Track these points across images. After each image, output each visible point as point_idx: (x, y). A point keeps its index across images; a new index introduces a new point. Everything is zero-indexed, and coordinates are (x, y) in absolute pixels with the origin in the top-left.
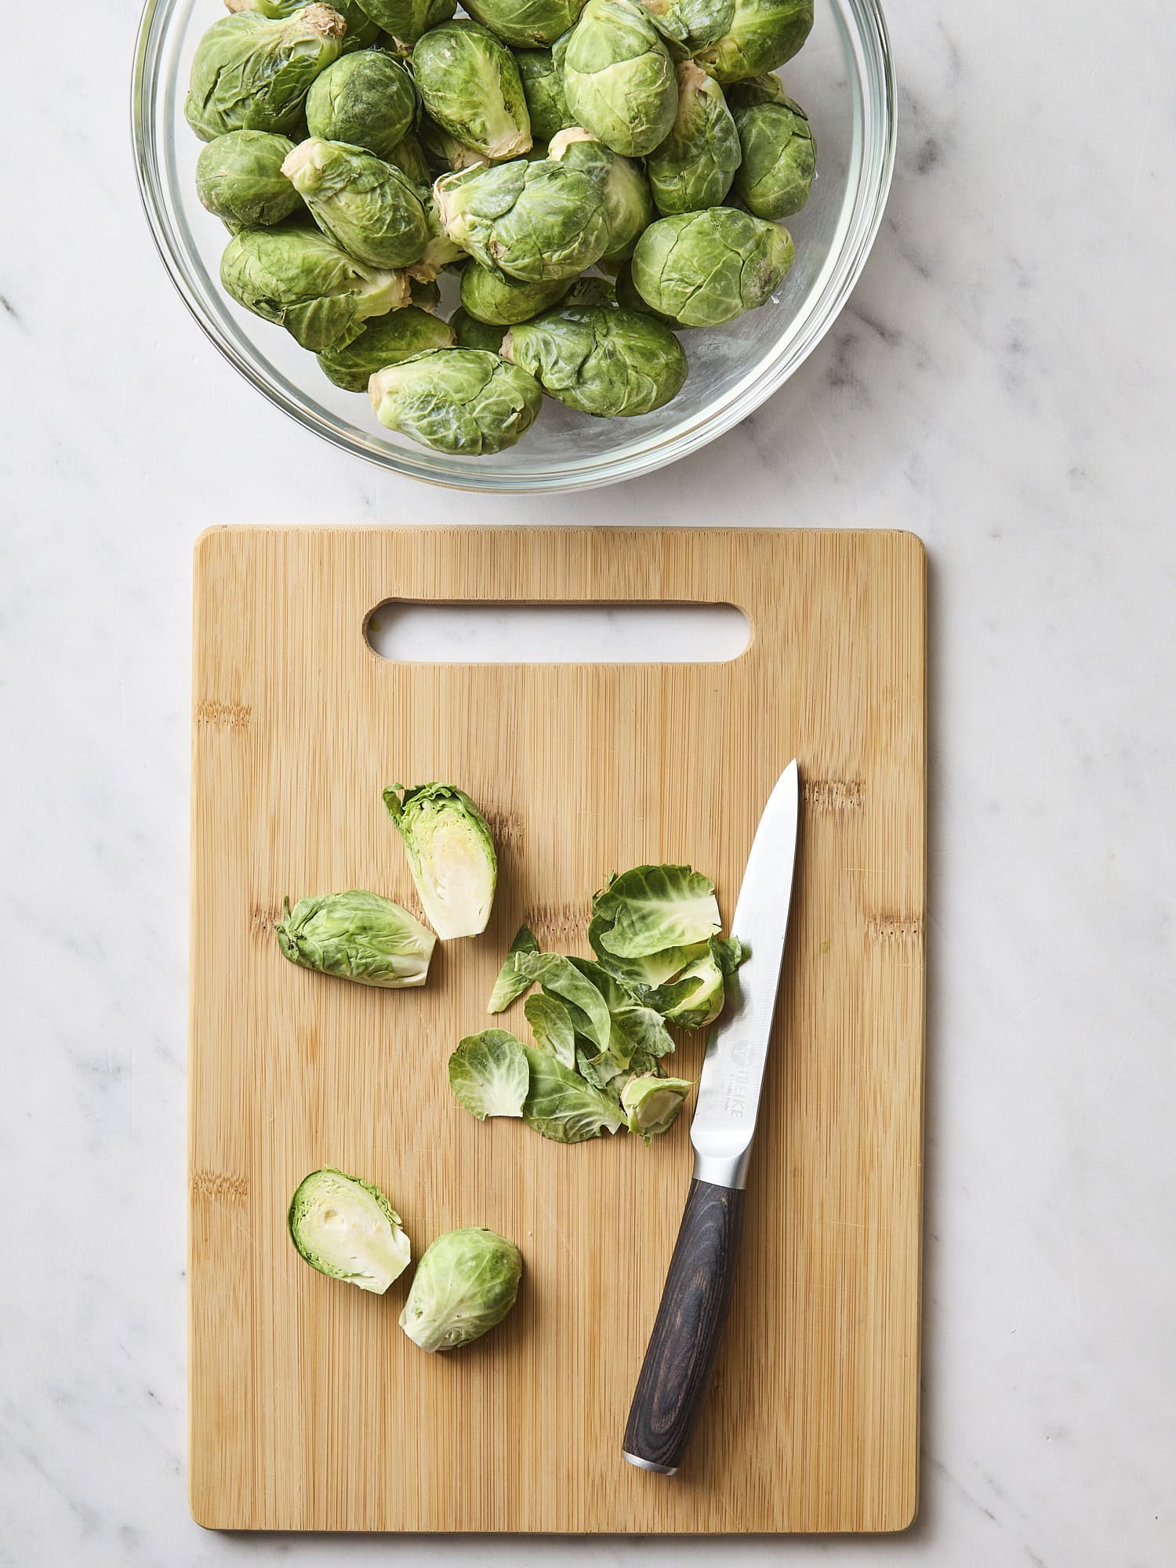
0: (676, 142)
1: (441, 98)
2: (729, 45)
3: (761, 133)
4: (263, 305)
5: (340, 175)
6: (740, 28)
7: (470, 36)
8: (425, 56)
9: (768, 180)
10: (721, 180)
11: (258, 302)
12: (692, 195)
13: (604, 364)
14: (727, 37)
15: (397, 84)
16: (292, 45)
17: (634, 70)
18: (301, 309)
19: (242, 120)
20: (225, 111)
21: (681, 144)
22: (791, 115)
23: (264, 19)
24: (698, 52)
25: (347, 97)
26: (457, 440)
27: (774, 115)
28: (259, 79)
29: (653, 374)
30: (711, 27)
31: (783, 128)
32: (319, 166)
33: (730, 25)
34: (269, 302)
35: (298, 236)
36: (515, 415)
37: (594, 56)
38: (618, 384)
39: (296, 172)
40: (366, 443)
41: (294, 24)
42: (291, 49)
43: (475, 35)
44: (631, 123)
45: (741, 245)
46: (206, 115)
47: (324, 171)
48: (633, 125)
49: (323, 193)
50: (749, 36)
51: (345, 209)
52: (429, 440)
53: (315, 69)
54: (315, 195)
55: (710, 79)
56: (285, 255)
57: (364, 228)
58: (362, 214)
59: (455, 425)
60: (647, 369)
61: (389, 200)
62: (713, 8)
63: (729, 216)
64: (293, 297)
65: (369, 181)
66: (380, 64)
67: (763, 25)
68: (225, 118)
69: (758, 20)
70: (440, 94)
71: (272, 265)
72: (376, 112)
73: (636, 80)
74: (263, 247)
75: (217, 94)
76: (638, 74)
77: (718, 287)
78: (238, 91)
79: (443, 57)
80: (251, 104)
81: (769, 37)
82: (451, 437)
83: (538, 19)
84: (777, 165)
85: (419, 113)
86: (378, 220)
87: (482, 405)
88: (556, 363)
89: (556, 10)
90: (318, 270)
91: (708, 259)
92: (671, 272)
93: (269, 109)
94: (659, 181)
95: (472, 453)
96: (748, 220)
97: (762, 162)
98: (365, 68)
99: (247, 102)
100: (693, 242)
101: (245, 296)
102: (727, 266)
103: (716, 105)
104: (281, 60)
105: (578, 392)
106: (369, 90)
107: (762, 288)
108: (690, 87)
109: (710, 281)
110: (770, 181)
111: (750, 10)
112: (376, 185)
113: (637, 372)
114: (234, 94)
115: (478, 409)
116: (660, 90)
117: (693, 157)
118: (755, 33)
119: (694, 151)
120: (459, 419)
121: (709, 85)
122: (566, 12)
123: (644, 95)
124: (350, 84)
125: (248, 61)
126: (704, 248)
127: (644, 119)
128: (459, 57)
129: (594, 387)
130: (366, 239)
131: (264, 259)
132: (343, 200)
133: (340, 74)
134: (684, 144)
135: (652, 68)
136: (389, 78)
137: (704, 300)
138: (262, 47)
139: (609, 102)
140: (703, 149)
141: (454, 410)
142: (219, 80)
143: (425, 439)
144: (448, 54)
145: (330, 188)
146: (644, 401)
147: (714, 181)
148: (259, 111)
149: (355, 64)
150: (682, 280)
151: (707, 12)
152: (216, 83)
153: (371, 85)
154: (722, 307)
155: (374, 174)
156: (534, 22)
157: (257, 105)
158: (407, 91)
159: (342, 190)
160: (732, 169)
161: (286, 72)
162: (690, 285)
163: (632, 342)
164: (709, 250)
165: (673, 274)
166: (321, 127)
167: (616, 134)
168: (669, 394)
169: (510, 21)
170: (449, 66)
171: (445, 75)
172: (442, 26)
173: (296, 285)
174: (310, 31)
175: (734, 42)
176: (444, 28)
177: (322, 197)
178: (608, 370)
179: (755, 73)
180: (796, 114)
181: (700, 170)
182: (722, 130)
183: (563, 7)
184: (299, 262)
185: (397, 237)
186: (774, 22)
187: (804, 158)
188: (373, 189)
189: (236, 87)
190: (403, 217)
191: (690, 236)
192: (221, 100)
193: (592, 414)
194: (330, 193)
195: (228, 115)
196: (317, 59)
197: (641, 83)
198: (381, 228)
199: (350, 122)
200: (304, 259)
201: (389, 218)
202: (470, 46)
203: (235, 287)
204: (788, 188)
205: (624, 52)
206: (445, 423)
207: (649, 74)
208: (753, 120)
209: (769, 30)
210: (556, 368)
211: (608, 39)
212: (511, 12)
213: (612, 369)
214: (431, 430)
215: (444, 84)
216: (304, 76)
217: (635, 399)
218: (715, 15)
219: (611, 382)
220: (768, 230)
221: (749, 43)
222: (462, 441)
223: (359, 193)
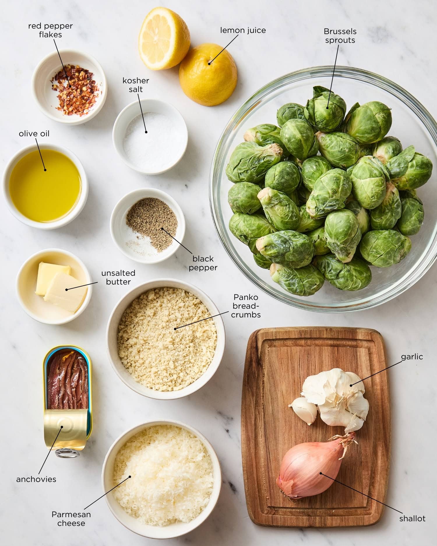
0: (382, 207)
1: (310, 181)
2: (404, 179)
3: (408, 207)
4: (243, 237)
5: (277, 199)
6: (408, 174)
7: (322, 162)
8: (307, 166)
9: (408, 223)
10: (394, 221)
11: (241, 235)
12: (384, 225)
13: (346, 274)
14: (403, 176)
15: (296, 175)
16: (266, 155)
17: (376, 181)
18: (254, 240)
19: (245, 177)
20: (240, 173)
21: (383, 208)
22: (418, 203)
23: (257, 146)
24: (393, 179)
25: (280, 176)
26: (296, 290)
27: (413, 202)
28: (253, 164)
29: (361, 279)
30: (399, 172)
31: (415, 207)
32: (271, 196)
33: (405, 173)
34: (245, 236)
35: (257, 217)
36: (316, 286)
37: (363, 174)
38: (349, 281)
39: (263, 197)
40: (266, 286)
41: (267, 149)
42: (265, 157)
43: (324, 163)
44: (371, 197)
45: (397, 244)
46: (234, 173)
47: (272, 198)
48: (372, 198)
49: (270, 205)
50: (411, 177)
51: (277, 211)
52: (288, 288)
53: (271, 164)
54: (268, 205)
55: (396, 188)
56: (253, 222)
57: (282, 218)
58: (282, 213)
59: (296, 286)
60: (359, 277)
61: (291, 209)
62: (401, 166)
63: (395, 234)
64: (253, 236)
65: (285, 202)
66: (292, 167)
67: (416, 175)
68: (240, 175)
69: (415, 173)
70: (310, 179)
71: (248, 224)
72: (288, 183)
73: (376, 184)
74: (245, 219)
75: (239, 167)
76: (377, 183)
77: (388, 256)
78: (245, 167)
79: (312, 167)
80: (249, 172)
81: (417, 179)
82: (295, 288)
83: (345, 161)
84: (412, 219)
85: (301, 184)
86: (287, 215)
87: (306, 281)
88: (330, 270)
89: (351, 159)
90: (262, 229)
91: (386, 247)
92: (374, 249)
93: (254, 174)
94: (374, 218)
95: (299, 295)
96: (400, 236)
97: (407, 217)
98: (287, 168)
99: (248, 171)
100: (382, 241)
101: (237, 233)
102: (392, 250)
103: (397, 197)
104: (261, 160)
105: (336, 281)
106: (287, 175)
107: (401, 258)
108: (389, 190)
109: (385, 254)
110: (408, 224)
111: (413, 169)
112: (287, 204)
113: (356, 278)
114: (244, 168)
115: (305, 282)
116: (383, 189)
117: (386, 213)
118: (413, 176)
119: (387, 211)
120: (298, 284)
121: (395, 190)
122: (354, 159)
123: (377, 189)
124: (282, 172)
125: (251, 158)
126: (386, 243)
127: (376, 197)
128: (318, 169)
129: (341, 280)
130: (282, 222)
131: (246, 222)
132: (277, 207)
133: (279, 168)
134: (384, 208)
135: (381, 182)
136: (294, 172)
137: (383, 259)
138: (256, 155)
139: (366, 190)
140: (390, 211)
141: (297, 280)
142: (241, 163)
143: (286, 288)
144: (315, 167)
145: (273, 203)
146: (356, 287)
147: (392, 221)
148: (251, 175)
149: (284, 166)
150: (377, 252)
151: (399, 167)
152: (239, 163)
153: (288, 174)
154: (388, 262)
155: (287, 201)
156: (343, 161)
157: (251, 173)
158: (298, 177)
159: (277, 204)
160: (398, 218)
161: (263, 164)
162: (379, 254)
163: (356, 268)
164: (387, 244)
165: (374, 250)
166: (269, 184)
167: (366, 200)
168: (364, 286)
169: (336, 159)
170: (315, 171)
171: (312, 174)
172: (314, 157)
173: (254, 232)
174: (272, 152)
175: (406, 178)
176: (314, 158)
177: (270, 206)
178: (347, 276)
179: (410, 189)
180: (420, 203)
181: (388, 217)
182: (397, 205)
183: (353, 158)
184: (257, 225)
185: (292, 221)
186: (420, 174)
187: (420, 218)
188: (286, 205)
189: (246, 166)
190: (294, 215)
191: (382, 239)
192: (240, 169)
193: (339, 288)
194: (273, 205)
195: (241, 174)
196: (273, 161)
197: (377, 186)
198: (287, 218)
199: (279, 184)
200: (258, 224)
201: (290, 215)
202: (322, 166)
203: (234, 230)
204: (414, 227)
205: (374, 175)
206: (294, 284)
207: (380, 183)
208: (406, 203)
209: (417, 176)
210: (330, 272)
211: (369, 170)
212: (337, 157)
213: (348, 275)
214: (289, 285)
215: (312, 177)
216: (268, 166)
217: (354, 286)
218: (401, 169)
219: (347, 280)
220: (405, 239)
221: (410, 180)
222: (298, 291)
223: (282, 206)
